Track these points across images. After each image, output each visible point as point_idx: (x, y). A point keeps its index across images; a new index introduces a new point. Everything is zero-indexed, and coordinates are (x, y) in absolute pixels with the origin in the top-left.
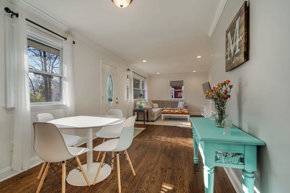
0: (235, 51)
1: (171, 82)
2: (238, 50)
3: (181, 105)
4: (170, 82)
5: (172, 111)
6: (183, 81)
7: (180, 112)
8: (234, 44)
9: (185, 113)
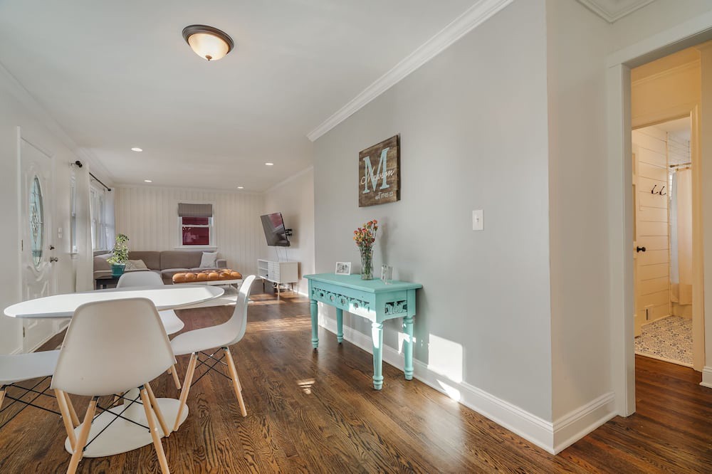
0: (379, 185)
1: (180, 205)
2: (385, 186)
3: (208, 260)
4: (177, 206)
5: (199, 275)
6: (210, 206)
7: (221, 275)
8: (378, 175)
9: (233, 276)
